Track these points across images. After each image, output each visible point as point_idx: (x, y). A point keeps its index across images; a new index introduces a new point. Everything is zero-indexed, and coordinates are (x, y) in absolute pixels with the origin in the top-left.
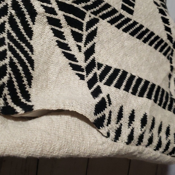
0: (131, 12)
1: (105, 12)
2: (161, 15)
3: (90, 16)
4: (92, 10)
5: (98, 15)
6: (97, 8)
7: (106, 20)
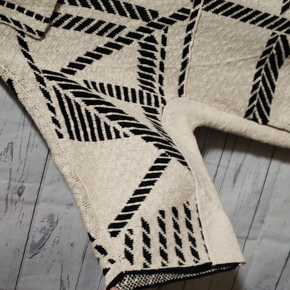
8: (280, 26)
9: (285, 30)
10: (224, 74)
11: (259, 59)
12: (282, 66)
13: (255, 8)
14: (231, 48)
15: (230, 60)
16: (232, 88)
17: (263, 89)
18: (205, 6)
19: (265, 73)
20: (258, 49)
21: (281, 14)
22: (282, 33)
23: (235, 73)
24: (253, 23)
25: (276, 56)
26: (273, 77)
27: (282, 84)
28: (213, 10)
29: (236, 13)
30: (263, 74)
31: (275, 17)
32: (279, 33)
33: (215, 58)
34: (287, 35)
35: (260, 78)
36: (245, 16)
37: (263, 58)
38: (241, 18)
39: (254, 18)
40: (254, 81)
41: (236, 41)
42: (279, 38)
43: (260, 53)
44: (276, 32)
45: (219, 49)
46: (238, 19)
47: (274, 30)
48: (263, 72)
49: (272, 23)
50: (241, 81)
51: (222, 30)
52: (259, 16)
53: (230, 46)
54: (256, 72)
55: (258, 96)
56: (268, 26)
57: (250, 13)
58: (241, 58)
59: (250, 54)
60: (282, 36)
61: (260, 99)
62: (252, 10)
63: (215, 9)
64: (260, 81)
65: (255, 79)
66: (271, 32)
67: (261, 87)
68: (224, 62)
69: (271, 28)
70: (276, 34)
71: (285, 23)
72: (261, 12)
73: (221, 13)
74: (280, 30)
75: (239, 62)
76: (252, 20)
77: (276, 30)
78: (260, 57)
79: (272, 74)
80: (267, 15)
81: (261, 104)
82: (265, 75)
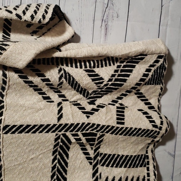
0: (123, 123)
1: (107, 130)
2: (145, 116)
3: (100, 134)
4: (100, 131)
5: (104, 133)
6: (103, 130)
7: (109, 133)
8: (60, 129)
9: (63, 131)
10: (30, 166)
11: (53, 150)
12: (70, 150)
13: (39, 123)
14: (31, 149)
15: (33, 156)
16: (38, 173)
17: (59, 167)
18: (4, 132)
19: (59, 157)
20: (50, 145)
21: (58, 122)
22: (63, 132)
23: (38, 163)
24: (41, 132)
25: (63, 146)
26: (65, 158)
27: (72, 160)
28: (10, 132)
29: (27, 130)
30: (58, 158)
31: (55, 125)
32: (60, 133)
33: (21, 158)
34: (66, 133)
35: (56, 161)
36: (34, 130)
37: (55, 149)
38: (31, 132)
39: (41, 130)
40: (52, 164)
41: (33, 145)
42: (61, 136)
43: (52, 147)
44: (58, 133)
45: (22, 152)
46: (30, 133)
47: (56, 133)
48: (58, 156)
49: (54, 129)
50: (43, 167)
51: (21, 142)
52: (43, 127)
53: (30, 148)
54: (53, 158)
55: (57, 173)
56: (51, 131)
57: (37, 127)
58: (40, 153)
59: (45, 149)
60: (62, 134)
61: (58, 174)
62: (37, 125)
63: (12, 131)
64: (56, 163)
65: (53, 163)
66: (54, 134)
67: (58, 166)
68: (29, 159)
69: (54, 132)
70: (58, 134)
71: (62, 126)
72: (44, 125)
73: (17, 132)
74: (60, 131)
75: (39, 155)
76: (39, 131)
77: (58, 132)
78: (53, 149)
79: (64, 156)
80: (48, 125)
81: (60, 177)
82: (60, 158)
